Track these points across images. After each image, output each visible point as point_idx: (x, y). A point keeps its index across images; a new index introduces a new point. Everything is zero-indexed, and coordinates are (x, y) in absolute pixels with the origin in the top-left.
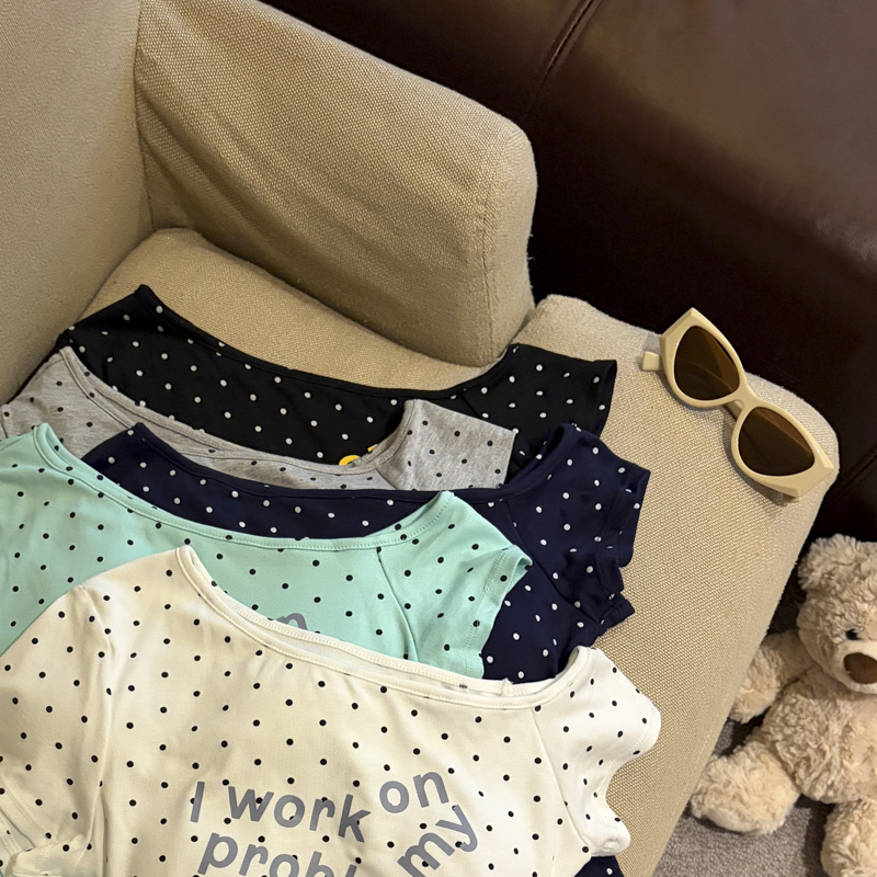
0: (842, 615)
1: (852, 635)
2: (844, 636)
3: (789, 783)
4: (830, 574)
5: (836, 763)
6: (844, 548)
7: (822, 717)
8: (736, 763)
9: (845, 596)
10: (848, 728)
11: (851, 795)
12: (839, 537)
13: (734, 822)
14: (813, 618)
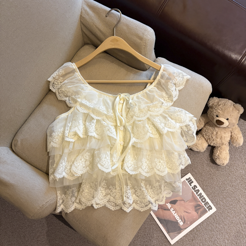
0: (215, 112)
1: (217, 116)
3: (206, 142)
4: (213, 104)
5: (215, 139)
6: (216, 100)
7: (212, 131)
9: (216, 109)
10: (217, 133)
11: (218, 145)
12: (215, 97)
13: (196, 150)
14: (210, 112)
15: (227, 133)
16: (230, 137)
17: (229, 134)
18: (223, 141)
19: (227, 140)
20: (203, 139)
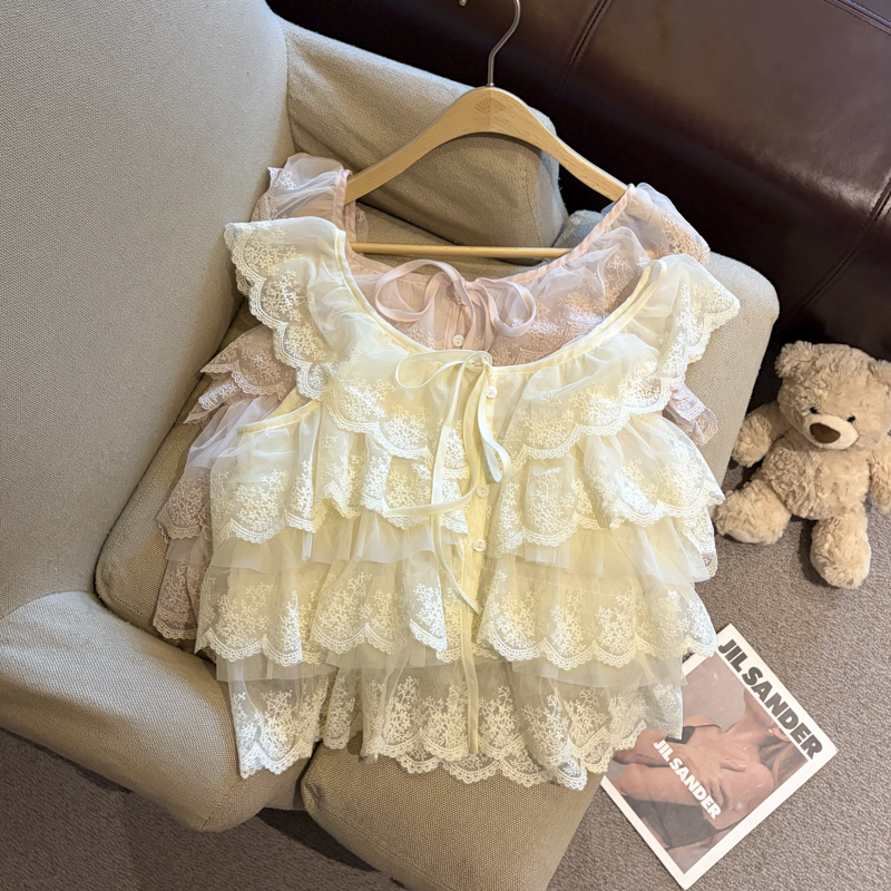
0: (806, 398)
1: (814, 411)
2: (809, 412)
3: (782, 508)
4: (796, 367)
5: (813, 494)
6: (803, 351)
7: (801, 464)
8: (745, 497)
9: (807, 384)
10: (818, 471)
11: (826, 515)
13: (746, 537)
14: (787, 399)
15: (854, 471)
16: (867, 482)
17: (860, 471)
18: (841, 499)
19: (858, 494)
20: (769, 496)
